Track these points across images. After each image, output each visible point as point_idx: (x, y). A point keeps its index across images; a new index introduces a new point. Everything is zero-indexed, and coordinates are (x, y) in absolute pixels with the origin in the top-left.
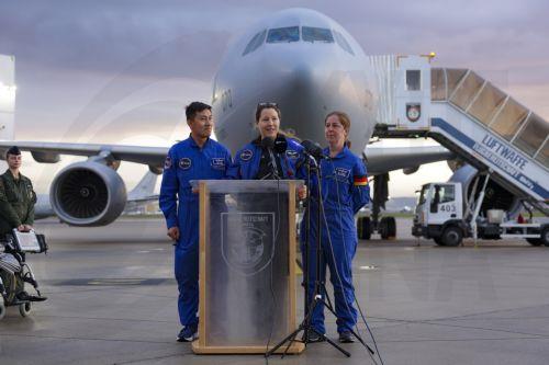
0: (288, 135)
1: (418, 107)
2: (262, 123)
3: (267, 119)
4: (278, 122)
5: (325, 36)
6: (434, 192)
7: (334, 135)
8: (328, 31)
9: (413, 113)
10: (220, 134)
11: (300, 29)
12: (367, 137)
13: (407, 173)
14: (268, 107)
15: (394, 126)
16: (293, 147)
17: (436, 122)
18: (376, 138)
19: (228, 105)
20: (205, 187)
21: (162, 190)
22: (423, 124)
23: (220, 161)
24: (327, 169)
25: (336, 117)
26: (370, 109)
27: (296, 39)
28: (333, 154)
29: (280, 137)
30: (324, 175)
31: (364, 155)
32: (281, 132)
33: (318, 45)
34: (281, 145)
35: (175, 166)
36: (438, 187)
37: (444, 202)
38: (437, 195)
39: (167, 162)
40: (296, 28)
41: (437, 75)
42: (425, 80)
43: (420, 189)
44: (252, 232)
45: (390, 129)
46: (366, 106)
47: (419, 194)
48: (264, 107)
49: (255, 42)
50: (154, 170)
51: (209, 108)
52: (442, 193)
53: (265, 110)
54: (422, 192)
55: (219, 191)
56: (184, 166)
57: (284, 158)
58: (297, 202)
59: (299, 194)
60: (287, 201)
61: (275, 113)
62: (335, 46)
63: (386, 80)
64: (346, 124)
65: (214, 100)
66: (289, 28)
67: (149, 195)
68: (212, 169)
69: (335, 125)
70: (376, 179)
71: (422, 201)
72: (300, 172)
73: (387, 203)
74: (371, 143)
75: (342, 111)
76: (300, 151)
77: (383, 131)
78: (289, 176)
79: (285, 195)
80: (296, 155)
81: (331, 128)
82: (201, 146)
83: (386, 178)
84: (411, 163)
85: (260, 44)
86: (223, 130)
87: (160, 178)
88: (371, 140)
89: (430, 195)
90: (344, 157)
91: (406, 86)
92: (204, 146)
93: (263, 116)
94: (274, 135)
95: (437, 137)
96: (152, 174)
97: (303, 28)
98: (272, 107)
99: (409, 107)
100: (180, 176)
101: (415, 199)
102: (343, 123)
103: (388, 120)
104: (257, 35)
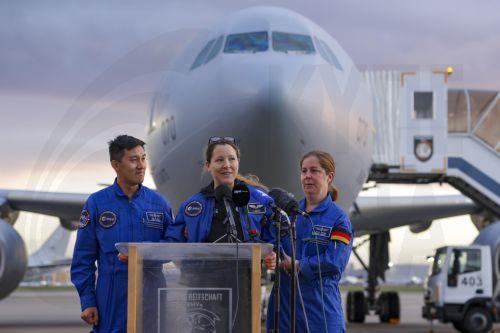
0: (251, 181)
1: (430, 142)
2: (215, 165)
3: (221, 160)
4: (236, 163)
5: (304, 44)
6: (452, 258)
7: (312, 184)
8: (308, 38)
9: (423, 151)
10: (159, 177)
11: (270, 35)
12: (361, 183)
13: (415, 231)
14: (223, 142)
15: (397, 167)
16: (258, 198)
17: (454, 162)
18: (372, 183)
19: (170, 137)
20: (137, 252)
22: (436, 165)
25: (313, 158)
26: (365, 144)
27: (264, 48)
28: (311, 208)
29: (240, 185)
30: (299, 237)
31: (355, 205)
32: (241, 178)
33: (294, 59)
35: (94, 223)
36: (457, 252)
37: (466, 272)
38: (456, 263)
39: (83, 217)
40: (265, 33)
41: (456, 99)
42: (440, 105)
43: (434, 253)
44: (201, 316)
45: (391, 171)
46: (358, 139)
47: (432, 260)
48: (217, 143)
49: (208, 53)
50: (66, 224)
51: (142, 144)
52: (463, 260)
53: (218, 148)
54: (436, 258)
55: (154, 258)
56: (106, 222)
57: (244, 212)
58: (264, 270)
60: (249, 271)
61: (232, 152)
62: (316, 59)
63: (386, 105)
64: (329, 168)
65: (152, 129)
66: (252, 34)
67: (59, 258)
68: (145, 226)
69: (313, 170)
70: (373, 240)
71: (436, 270)
72: (267, 231)
73: (387, 273)
74: (366, 189)
76: (267, 204)
77: (382, 174)
78: (252, 239)
79: (246, 265)
80: (262, 209)
81: (309, 174)
82: (130, 196)
83: (386, 238)
84: (420, 218)
85: (214, 55)
86: (163, 170)
87: (74, 236)
88: (365, 185)
89: (445, 262)
90: (325, 211)
91: (413, 114)
92: (135, 196)
93: (215, 156)
94: (231, 180)
95: (456, 183)
96: (62, 230)
97: (274, 33)
98: (228, 143)
99: (417, 142)
100: (100, 237)
101: (426, 267)
102: (324, 166)
103: (386, 158)
104: (211, 42)
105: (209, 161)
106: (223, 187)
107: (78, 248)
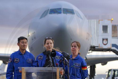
0: (57, 50)
1: (107, 40)
2: (46, 45)
3: (48, 44)
4: (53, 45)
5: (71, 12)
6: (113, 72)
7: (74, 50)
8: (73, 10)
9: (105, 42)
10: (31, 49)
11: (62, 9)
12: (87, 51)
13: (103, 65)
14: (49, 39)
15: (98, 47)
17: (114, 45)
18: (91, 51)
19: (34, 38)
20: (24, 70)
21: (7, 71)
22: (109, 46)
23: (30, 60)
24: (72, 63)
25: (75, 43)
26: (89, 40)
27: (60, 13)
28: (74, 58)
31: (86, 58)
32: (54, 49)
33: (69, 15)
34: (54, 54)
35: (13, 62)
36: (115, 71)
37: (117, 76)
38: (114, 74)
39: (10, 60)
40: (60, 9)
41: (114, 28)
42: (110, 29)
43: (108, 71)
45: (96, 48)
46: (87, 39)
47: (107, 73)
48: (47, 39)
49: (44, 14)
52: (116, 73)
54: (109, 72)
55: (29, 71)
56: (16, 61)
57: (55, 59)
58: (60, 76)
59: (60, 73)
60: (56, 75)
61: (52, 41)
62: (75, 16)
63: (95, 29)
65: (29, 36)
66: (57, 9)
67: (2, 72)
70: (91, 67)
71: (109, 76)
73: (95, 77)
74: (89, 53)
75: (77, 41)
76: (61, 56)
77: (93, 49)
78: (57, 66)
79: (55, 73)
80: (60, 58)
81: (74, 48)
82: (23, 54)
83: (94, 67)
84: (104, 61)
85: (46, 15)
86: (32, 47)
87: (7, 66)
88: (89, 52)
89: (111, 74)
90: (78, 59)
91: (102, 32)
92: (24, 54)
95: (114, 51)
96: (4, 64)
97: (63, 9)
98: (50, 39)
99: (103, 40)
101: (105, 75)
103: (95, 44)
104: (45, 11)
105: (45, 44)
106: (49, 51)
107: (8, 69)
